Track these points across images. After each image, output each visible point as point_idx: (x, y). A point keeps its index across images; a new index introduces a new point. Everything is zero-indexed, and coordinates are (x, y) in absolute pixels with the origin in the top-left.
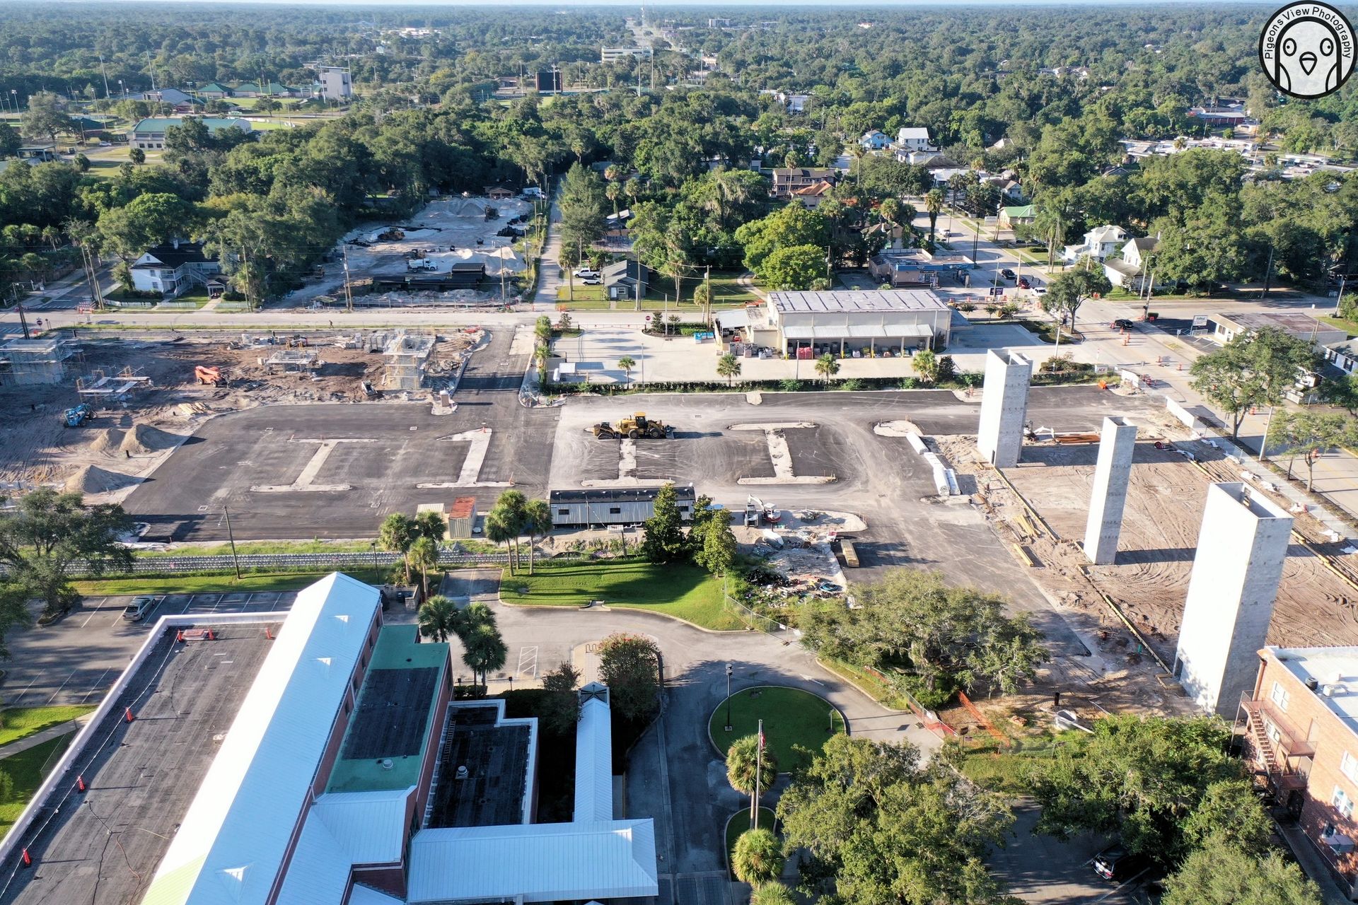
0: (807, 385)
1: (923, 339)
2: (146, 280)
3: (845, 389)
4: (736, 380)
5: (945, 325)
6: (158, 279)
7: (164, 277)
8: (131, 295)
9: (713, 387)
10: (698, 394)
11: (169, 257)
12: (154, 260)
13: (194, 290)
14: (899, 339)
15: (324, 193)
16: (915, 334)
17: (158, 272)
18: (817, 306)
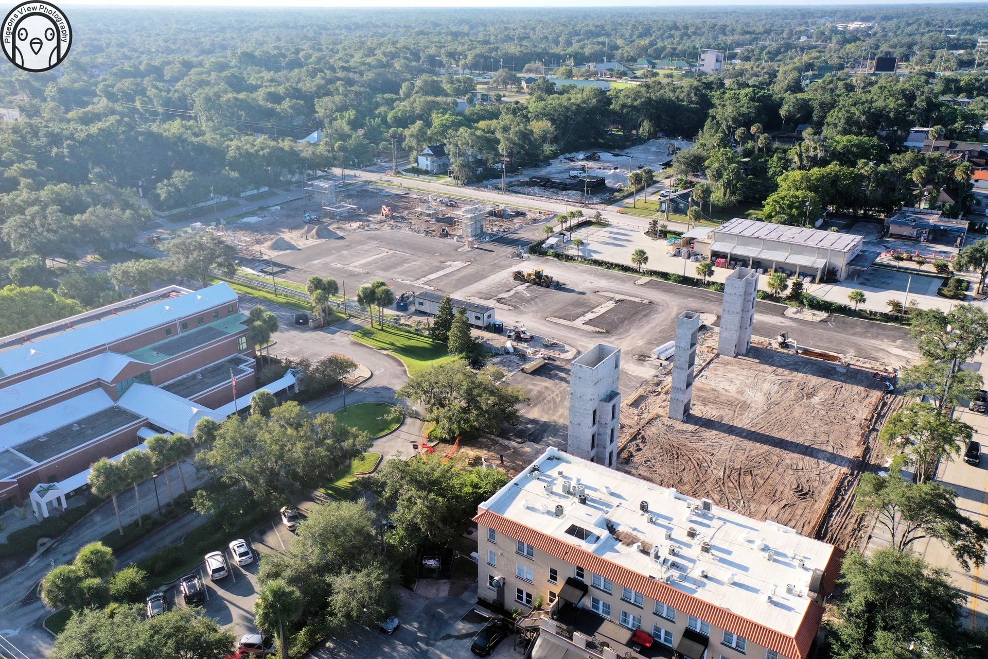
0: (686, 280)
1: (817, 269)
2: (425, 163)
3: (712, 289)
4: (644, 267)
5: (841, 263)
6: (428, 163)
7: (433, 162)
8: (417, 171)
9: (626, 269)
10: (615, 272)
11: (438, 151)
12: (430, 152)
13: (444, 171)
14: (795, 266)
15: (549, 125)
16: (808, 264)
17: (429, 159)
18: (762, 234)
